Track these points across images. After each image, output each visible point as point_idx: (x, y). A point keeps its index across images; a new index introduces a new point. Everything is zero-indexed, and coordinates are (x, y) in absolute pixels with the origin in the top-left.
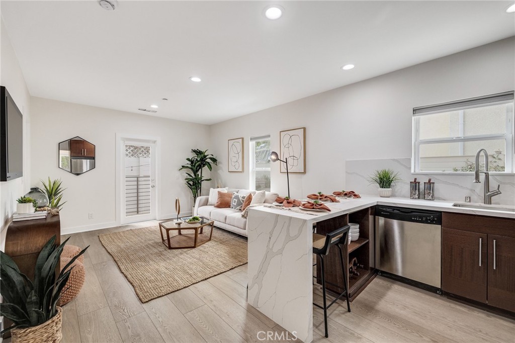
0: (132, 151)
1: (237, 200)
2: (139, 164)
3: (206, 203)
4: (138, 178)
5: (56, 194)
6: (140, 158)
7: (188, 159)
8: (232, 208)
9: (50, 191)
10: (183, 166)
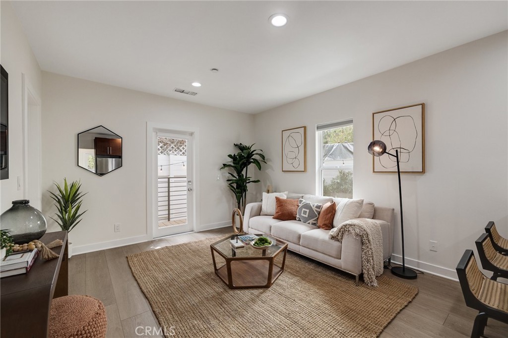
0: (161, 147)
1: (308, 211)
2: (169, 162)
3: (259, 212)
4: (169, 178)
5: (73, 201)
6: (170, 155)
7: (230, 156)
8: (300, 220)
9: (67, 197)
10: (224, 165)
